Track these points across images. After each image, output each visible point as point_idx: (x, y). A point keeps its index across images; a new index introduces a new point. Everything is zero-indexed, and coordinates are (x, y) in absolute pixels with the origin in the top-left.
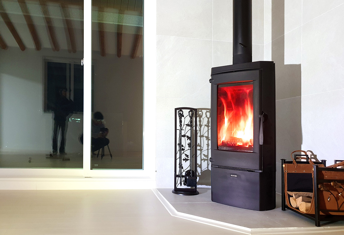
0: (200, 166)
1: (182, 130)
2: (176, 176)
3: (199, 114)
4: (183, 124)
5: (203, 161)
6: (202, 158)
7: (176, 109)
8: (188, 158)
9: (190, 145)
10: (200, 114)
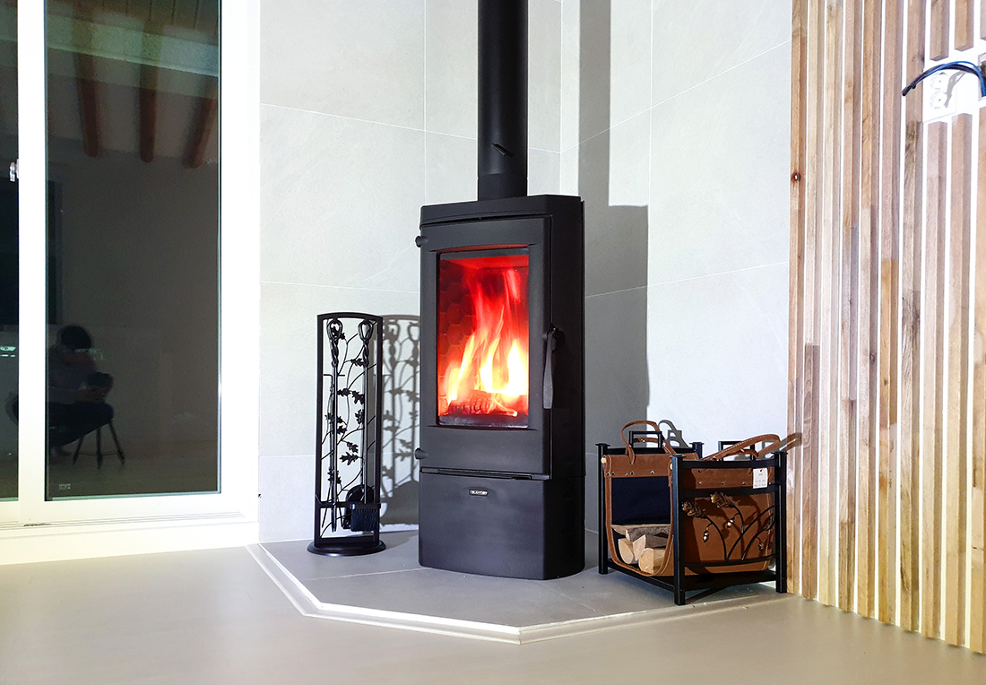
0: (392, 474)
1: (338, 375)
2: (320, 505)
3: (390, 330)
4: (341, 358)
5: (398, 459)
6: (398, 451)
7: (321, 318)
8: (355, 454)
9: (361, 417)
10: (393, 330)
